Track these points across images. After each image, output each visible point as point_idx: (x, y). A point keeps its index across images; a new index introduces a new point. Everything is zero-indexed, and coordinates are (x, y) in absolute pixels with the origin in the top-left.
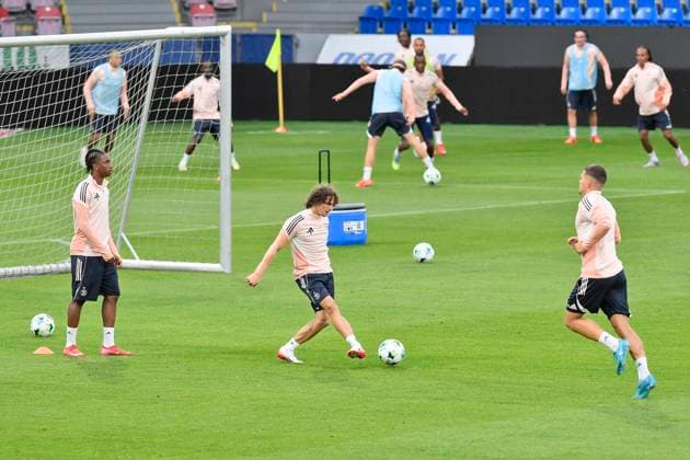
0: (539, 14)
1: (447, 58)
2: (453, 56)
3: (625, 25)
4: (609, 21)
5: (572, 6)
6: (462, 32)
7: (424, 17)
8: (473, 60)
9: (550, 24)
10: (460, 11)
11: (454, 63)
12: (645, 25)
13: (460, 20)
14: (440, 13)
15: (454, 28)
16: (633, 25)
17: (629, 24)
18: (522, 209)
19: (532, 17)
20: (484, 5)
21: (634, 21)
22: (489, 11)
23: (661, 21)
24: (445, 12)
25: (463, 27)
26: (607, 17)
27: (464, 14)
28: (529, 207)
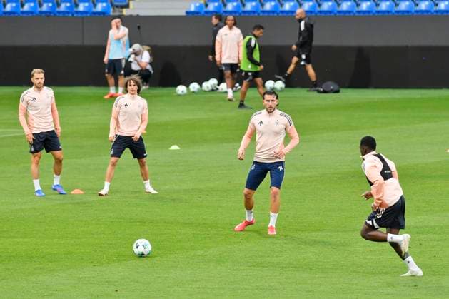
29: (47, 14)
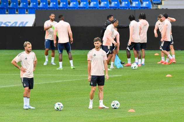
0: (61, 5)
1: (24, 23)
2: (27, 23)
3: (96, 9)
4: (90, 8)
5: (74, 2)
6: (30, 13)
7: (15, 7)
8: (35, 24)
9: (66, 9)
10: (29, 4)
11: (27, 25)
12: (105, 9)
13: (30, 8)
14: (21, 6)
15: (27, 11)
16: (99, 9)
17: (98, 9)
18: (55, 84)
19: (59, 6)
20: (39, 2)
21: (100, 7)
22: (41, 4)
23: (110, 7)
24: (23, 5)
25: (30, 11)
26: (89, 6)
27: (31, 5)
28: (59, 83)
29: (114, 8)
